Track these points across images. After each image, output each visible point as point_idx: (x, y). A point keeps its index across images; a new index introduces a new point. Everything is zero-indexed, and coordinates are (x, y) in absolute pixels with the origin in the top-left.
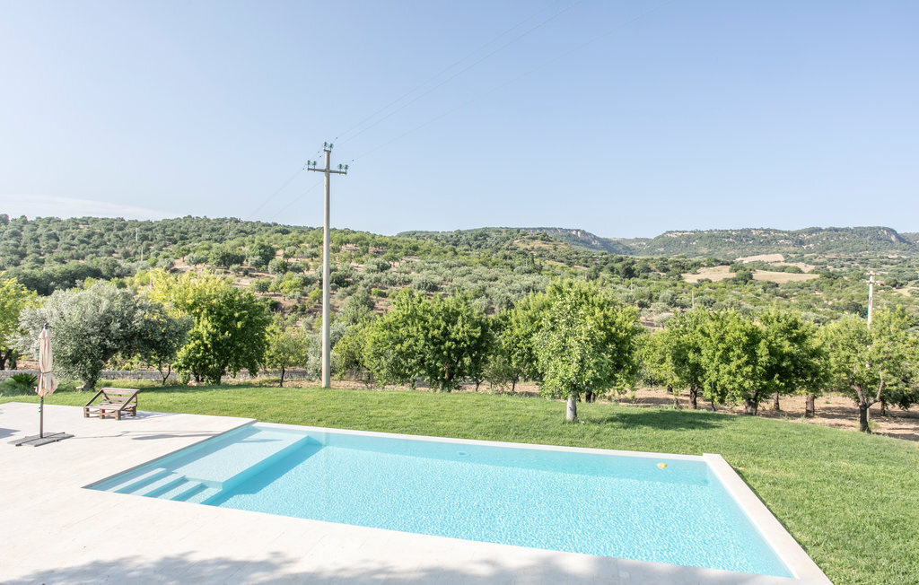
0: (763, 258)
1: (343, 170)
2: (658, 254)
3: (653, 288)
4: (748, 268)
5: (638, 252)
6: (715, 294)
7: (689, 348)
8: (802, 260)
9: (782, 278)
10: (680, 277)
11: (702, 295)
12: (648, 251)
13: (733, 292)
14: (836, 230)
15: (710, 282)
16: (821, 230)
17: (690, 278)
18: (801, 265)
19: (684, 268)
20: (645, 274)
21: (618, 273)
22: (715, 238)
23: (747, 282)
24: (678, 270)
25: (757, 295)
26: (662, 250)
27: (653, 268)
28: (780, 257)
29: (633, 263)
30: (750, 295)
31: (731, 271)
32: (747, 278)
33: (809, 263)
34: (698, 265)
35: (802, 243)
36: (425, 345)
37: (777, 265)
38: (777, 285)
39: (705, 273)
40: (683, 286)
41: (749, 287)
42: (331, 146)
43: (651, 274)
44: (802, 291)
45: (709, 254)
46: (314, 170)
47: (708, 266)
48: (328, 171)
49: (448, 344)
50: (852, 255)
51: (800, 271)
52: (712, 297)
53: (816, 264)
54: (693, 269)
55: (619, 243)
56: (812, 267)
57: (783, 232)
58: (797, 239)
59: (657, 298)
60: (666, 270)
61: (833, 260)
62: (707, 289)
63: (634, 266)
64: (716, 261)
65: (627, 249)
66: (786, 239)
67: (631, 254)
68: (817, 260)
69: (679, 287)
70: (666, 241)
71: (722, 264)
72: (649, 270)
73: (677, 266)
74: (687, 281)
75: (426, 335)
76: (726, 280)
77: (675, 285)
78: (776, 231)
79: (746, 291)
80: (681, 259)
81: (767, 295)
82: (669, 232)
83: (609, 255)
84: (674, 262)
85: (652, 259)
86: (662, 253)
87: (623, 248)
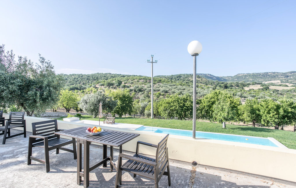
0: (273, 82)
1: (156, 62)
2: (235, 81)
3: (234, 92)
4: (267, 85)
5: (228, 81)
6: (256, 94)
7: (256, 110)
8: (288, 82)
9: (280, 88)
10: (243, 88)
11: (251, 94)
12: (231, 80)
13: (262, 93)
15: (254, 90)
16: (295, 72)
17: (246, 89)
18: (287, 84)
19: (244, 85)
20: (231, 87)
21: (222, 87)
22: (255, 76)
23: (267, 90)
24: (242, 86)
25: (271, 94)
26: (236, 80)
27: (234, 85)
28: (279, 81)
29: (227, 84)
30: (268, 94)
31: (261, 86)
32: (267, 88)
33: (291, 83)
34: (249, 84)
35: (288, 76)
36: (179, 108)
37: (278, 84)
38: (278, 91)
39: (251, 87)
40: (244, 91)
41: (268, 91)
42: (153, 56)
43: (233, 87)
44: (288, 93)
45: (253, 81)
46: (149, 62)
47: (253, 85)
48: (152, 62)
49: (185, 107)
51: (287, 86)
52: (255, 94)
53: (294, 83)
54: (247, 86)
55: (222, 78)
56: (292, 85)
57: (280, 73)
58: (286, 75)
59: (236, 95)
60: (238, 86)
62: (253, 92)
63: (227, 85)
64: (256, 83)
66: (281, 75)
67: (226, 81)
68: (293, 82)
69: (243, 91)
70: (238, 77)
71: (258, 84)
72: (232, 86)
73: (242, 85)
74: (245, 89)
75: (179, 105)
76: (259, 89)
77: (241, 91)
78: (277, 73)
79: (267, 93)
80: (243, 83)
81: (274, 94)
82: (239, 74)
83: (219, 82)
84: (241, 83)
85: (233, 83)
86: (236, 81)
87: (223, 80)
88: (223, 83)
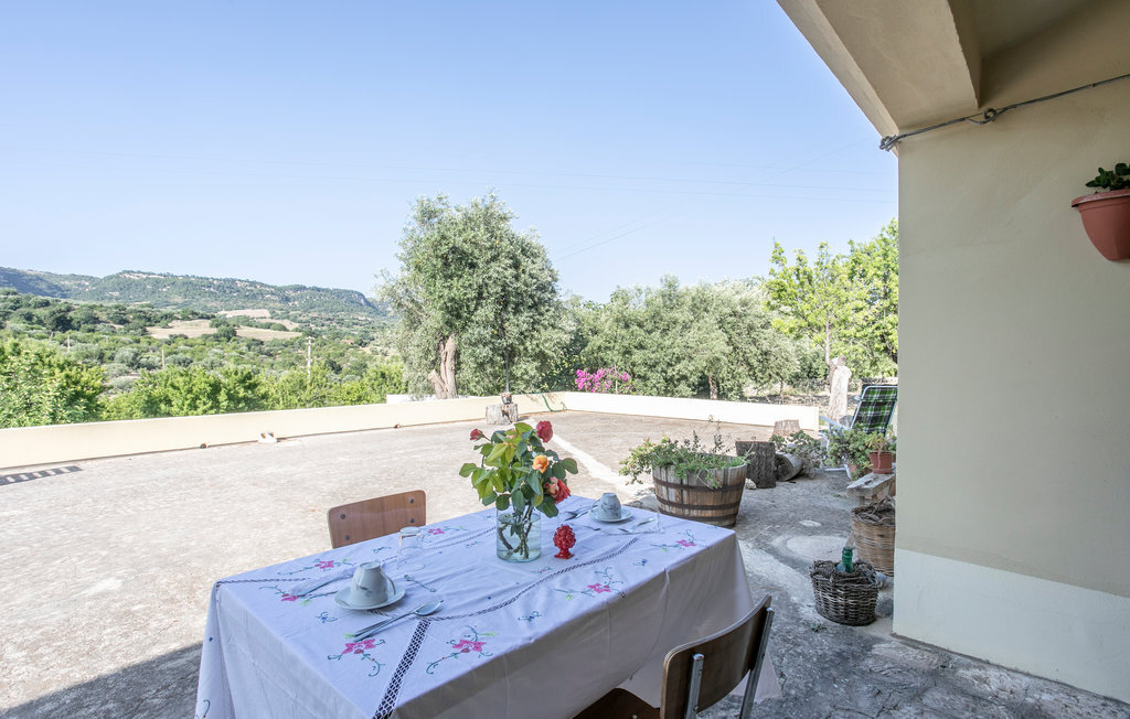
0: (249, 313)
2: (111, 298)
3: (104, 344)
4: (231, 323)
5: (78, 295)
6: (193, 353)
8: (288, 318)
9: (267, 336)
10: (145, 331)
11: (176, 353)
12: (93, 294)
13: (215, 350)
14: (319, 290)
15: (186, 338)
16: (305, 288)
17: (159, 333)
18: (286, 323)
19: (151, 320)
20: (90, 326)
21: (40, 322)
22: (193, 286)
23: (229, 339)
24: (143, 322)
25: (241, 353)
26: (116, 294)
27: (103, 317)
28: (266, 313)
29: (69, 310)
30: (234, 353)
31: (211, 326)
32: (230, 335)
33: (294, 321)
34: (169, 317)
35: (287, 299)
37: (264, 321)
38: (262, 343)
39: (179, 328)
40: (150, 343)
41: (232, 344)
43: (99, 326)
44: (286, 349)
45: (184, 304)
47: (183, 319)
50: (331, 315)
51: (284, 329)
52: (188, 356)
53: (301, 322)
54: (163, 322)
55: (39, 278)
56: (297, 325)
57: (269, 287)
58: (283, 295)
59: (112, 358)
60: (123, 322)
61: (314, 319)
62: (182, 347)
63: (71, 314)
64: (194, 313)
65: (57, 289)
66: (273, 294)
67: (64, 296)
68: (301, 318)
69: (143, 344)
70: (123, 283)
71: (202, 318)
72: (96, 320)
73: (140, 318)
74: (155, 336)
76: (206, 337)
77: (138, 341)
78: (262, 285)
79: (229, 350)
80: (145, 309)
81: (251, 353)
82: (128, 272)
83: (21, 296)
84: (136, 311)
85: (101, 306)
86: (117, 299)
87: (50, 288)
88: (47, 304)
